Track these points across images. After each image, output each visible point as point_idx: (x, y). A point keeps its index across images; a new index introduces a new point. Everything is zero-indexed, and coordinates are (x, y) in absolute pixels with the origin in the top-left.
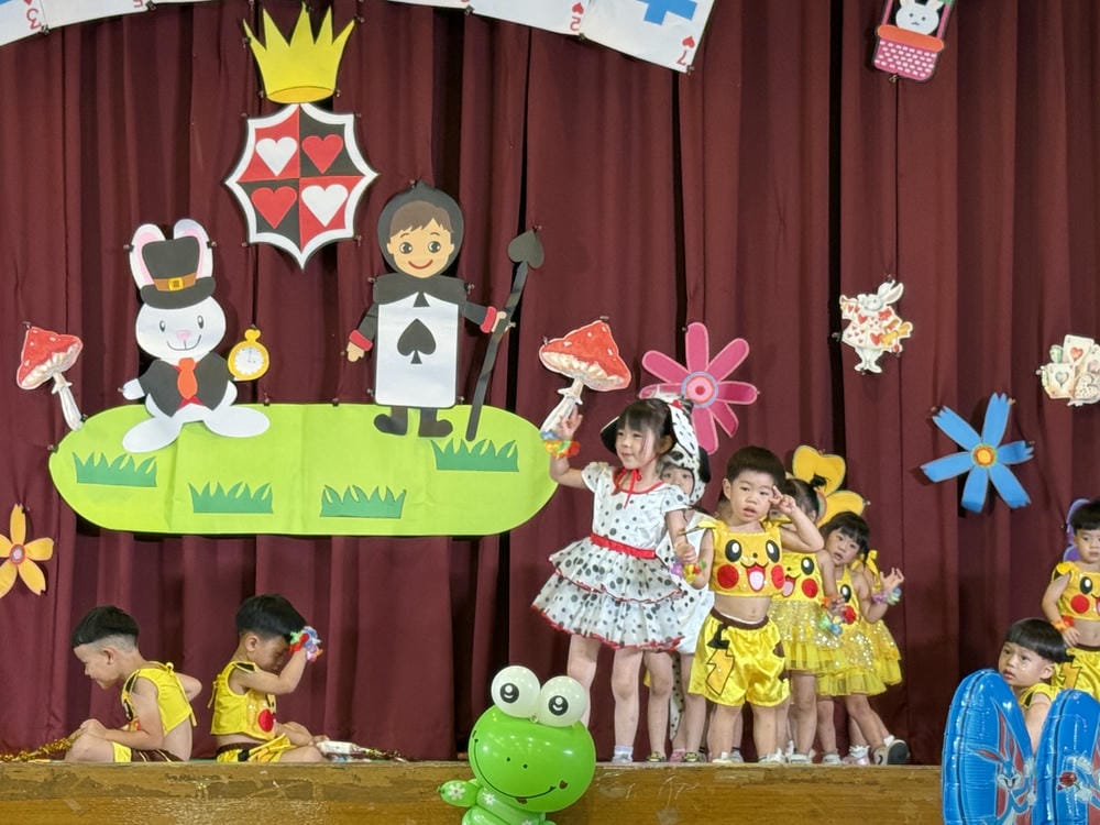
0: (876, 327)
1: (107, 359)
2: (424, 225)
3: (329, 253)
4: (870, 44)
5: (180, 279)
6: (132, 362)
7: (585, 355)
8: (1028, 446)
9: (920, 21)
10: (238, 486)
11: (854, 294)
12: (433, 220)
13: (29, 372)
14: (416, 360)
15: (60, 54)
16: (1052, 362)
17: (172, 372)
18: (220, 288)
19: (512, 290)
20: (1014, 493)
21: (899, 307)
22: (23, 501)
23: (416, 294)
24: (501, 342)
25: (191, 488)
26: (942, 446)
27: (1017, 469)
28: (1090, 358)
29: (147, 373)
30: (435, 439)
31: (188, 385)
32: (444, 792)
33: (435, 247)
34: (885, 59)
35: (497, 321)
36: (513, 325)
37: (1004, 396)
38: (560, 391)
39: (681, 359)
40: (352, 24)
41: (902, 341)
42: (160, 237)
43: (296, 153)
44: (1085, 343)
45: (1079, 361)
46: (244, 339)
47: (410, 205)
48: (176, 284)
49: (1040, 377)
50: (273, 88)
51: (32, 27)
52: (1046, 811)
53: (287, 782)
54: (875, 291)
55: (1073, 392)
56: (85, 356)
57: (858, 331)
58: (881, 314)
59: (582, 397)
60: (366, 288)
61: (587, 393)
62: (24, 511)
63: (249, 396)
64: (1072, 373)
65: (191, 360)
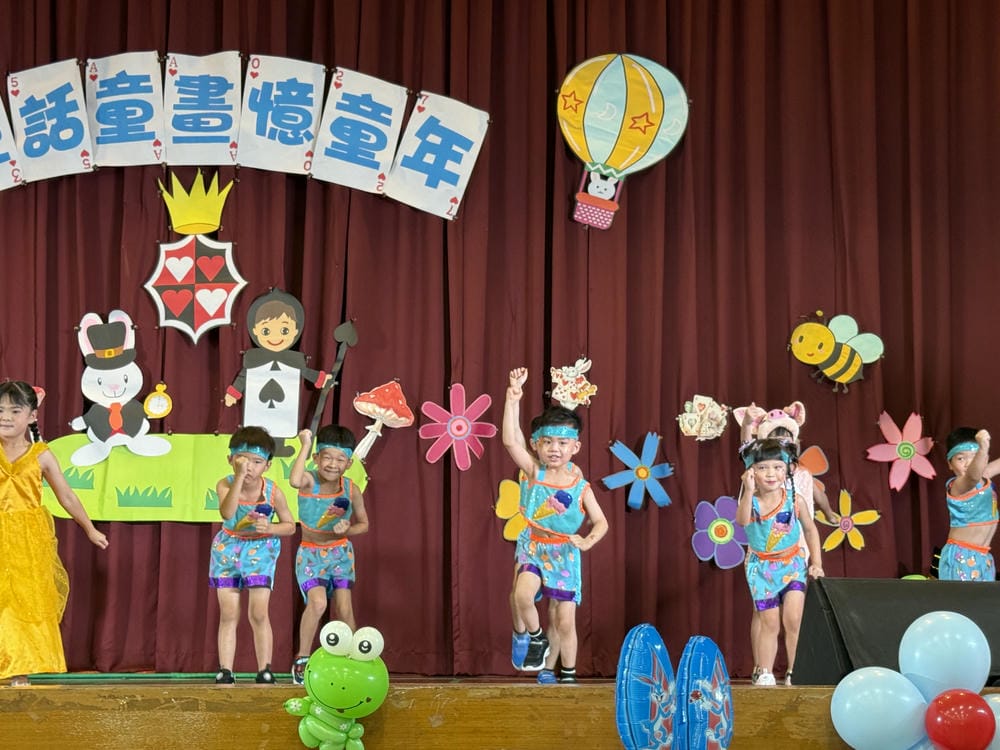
0: (574, 388)
1: (61, 403)
2: (278, 316)
3: (213, 335)
4: (572, 205)
5: (112, 350)
6: (78, 405)
7: (384, 404)
8: (670, 466)
9: (603, 191)
10: (149, 489)
11: (559, 367)
12: (284, 314)
14: (271, 406)
15: (32, 201)
16: (686, 412)
17: (106, 412)
18: (139, 357)
19: (336, 360)
20: (661, 497)
21: (588, 375)
23: (272, 363)
24: (328, 396)
25: (118, 491)
26: (615, 466)
27: (663, 481)
28: (710, 410)
29: (87, 414)
30: (283, 458)
31: (116, 421)
32: (287, 706)
33: (285, 331)
34: (581, 215)
35: (326, 381)
36: (337, 383)
37: (655, 434)
38: (367, 428)
39: (447, 407)
40: (231, 183)
41: (590, 397)
42: (99, 321)
43: (192, 269)
44: (707, 400)
45: (702, 413)
46: (155, 390)
47: (268, 303)
48: (110, 353)
49: (678, 422)
50: (177, 225)
51: (16, 181)
52: (682, 716)
53: (182, 699)
54: (573, 365)
55: (699, 432)
57: (562, 390)
58: (577, 380)
59: (382, 431)
60: (238, 358)
61: (385, 428)
63: (158, 429)
64: (699, 419)
65: (118, 404)
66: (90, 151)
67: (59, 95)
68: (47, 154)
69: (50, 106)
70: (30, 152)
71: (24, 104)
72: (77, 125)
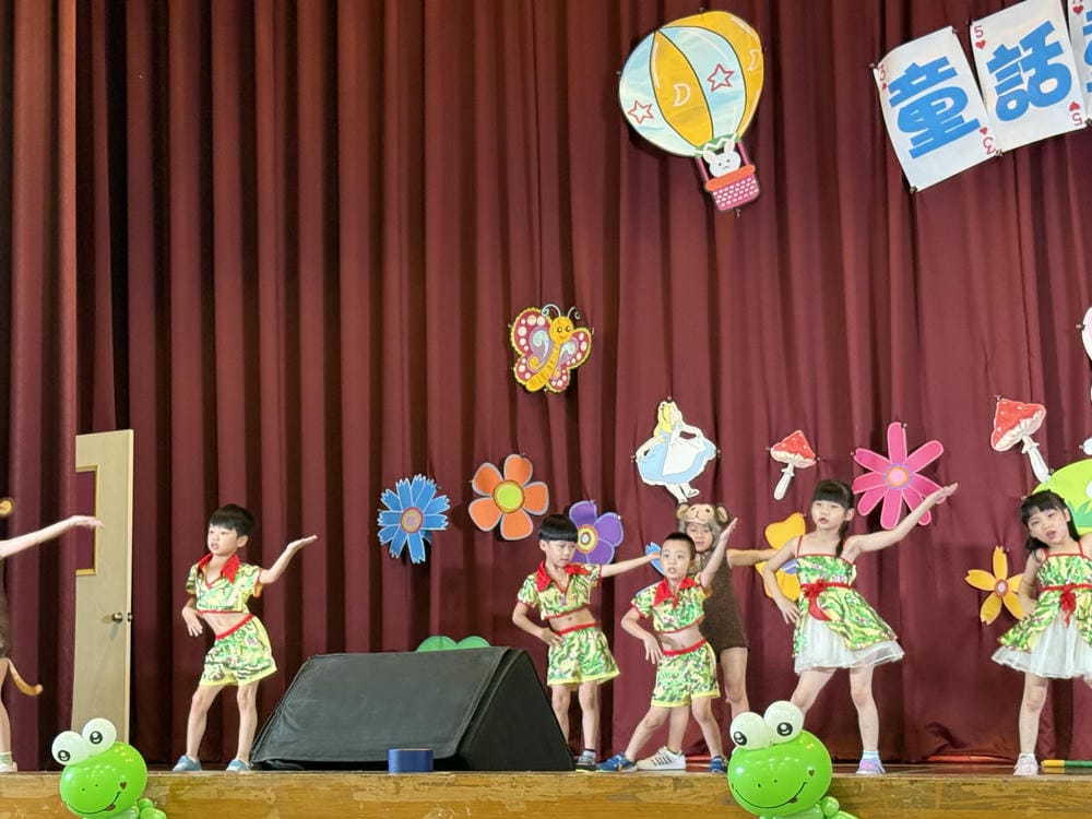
1: (1066, 422)
13: (1002, 437)
15: (1011, 173)
22: (1003, 543)
51: (989, 153)
56: (1049, 420)
62: (1005, 552)
66: (1080, 102)
67: (1036, 39)
68: (1027, 112)
69: (1025, 54)
70: (1004, 114)
71: (993, 57)
72: (1062, 74)
